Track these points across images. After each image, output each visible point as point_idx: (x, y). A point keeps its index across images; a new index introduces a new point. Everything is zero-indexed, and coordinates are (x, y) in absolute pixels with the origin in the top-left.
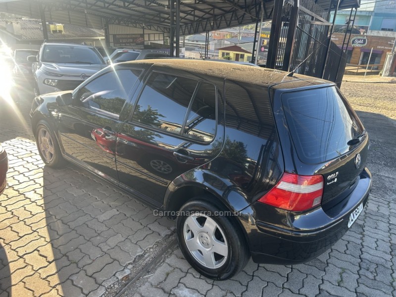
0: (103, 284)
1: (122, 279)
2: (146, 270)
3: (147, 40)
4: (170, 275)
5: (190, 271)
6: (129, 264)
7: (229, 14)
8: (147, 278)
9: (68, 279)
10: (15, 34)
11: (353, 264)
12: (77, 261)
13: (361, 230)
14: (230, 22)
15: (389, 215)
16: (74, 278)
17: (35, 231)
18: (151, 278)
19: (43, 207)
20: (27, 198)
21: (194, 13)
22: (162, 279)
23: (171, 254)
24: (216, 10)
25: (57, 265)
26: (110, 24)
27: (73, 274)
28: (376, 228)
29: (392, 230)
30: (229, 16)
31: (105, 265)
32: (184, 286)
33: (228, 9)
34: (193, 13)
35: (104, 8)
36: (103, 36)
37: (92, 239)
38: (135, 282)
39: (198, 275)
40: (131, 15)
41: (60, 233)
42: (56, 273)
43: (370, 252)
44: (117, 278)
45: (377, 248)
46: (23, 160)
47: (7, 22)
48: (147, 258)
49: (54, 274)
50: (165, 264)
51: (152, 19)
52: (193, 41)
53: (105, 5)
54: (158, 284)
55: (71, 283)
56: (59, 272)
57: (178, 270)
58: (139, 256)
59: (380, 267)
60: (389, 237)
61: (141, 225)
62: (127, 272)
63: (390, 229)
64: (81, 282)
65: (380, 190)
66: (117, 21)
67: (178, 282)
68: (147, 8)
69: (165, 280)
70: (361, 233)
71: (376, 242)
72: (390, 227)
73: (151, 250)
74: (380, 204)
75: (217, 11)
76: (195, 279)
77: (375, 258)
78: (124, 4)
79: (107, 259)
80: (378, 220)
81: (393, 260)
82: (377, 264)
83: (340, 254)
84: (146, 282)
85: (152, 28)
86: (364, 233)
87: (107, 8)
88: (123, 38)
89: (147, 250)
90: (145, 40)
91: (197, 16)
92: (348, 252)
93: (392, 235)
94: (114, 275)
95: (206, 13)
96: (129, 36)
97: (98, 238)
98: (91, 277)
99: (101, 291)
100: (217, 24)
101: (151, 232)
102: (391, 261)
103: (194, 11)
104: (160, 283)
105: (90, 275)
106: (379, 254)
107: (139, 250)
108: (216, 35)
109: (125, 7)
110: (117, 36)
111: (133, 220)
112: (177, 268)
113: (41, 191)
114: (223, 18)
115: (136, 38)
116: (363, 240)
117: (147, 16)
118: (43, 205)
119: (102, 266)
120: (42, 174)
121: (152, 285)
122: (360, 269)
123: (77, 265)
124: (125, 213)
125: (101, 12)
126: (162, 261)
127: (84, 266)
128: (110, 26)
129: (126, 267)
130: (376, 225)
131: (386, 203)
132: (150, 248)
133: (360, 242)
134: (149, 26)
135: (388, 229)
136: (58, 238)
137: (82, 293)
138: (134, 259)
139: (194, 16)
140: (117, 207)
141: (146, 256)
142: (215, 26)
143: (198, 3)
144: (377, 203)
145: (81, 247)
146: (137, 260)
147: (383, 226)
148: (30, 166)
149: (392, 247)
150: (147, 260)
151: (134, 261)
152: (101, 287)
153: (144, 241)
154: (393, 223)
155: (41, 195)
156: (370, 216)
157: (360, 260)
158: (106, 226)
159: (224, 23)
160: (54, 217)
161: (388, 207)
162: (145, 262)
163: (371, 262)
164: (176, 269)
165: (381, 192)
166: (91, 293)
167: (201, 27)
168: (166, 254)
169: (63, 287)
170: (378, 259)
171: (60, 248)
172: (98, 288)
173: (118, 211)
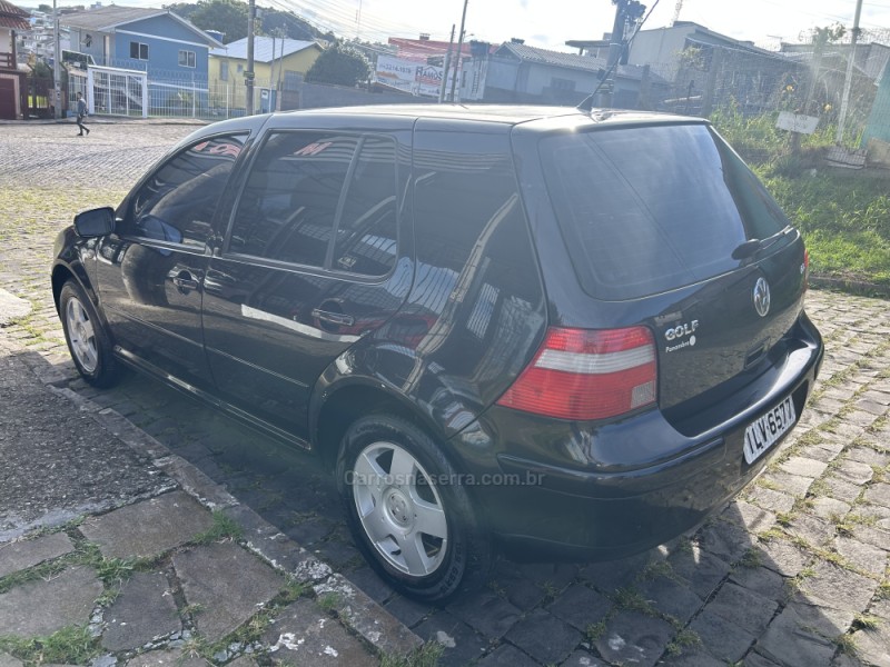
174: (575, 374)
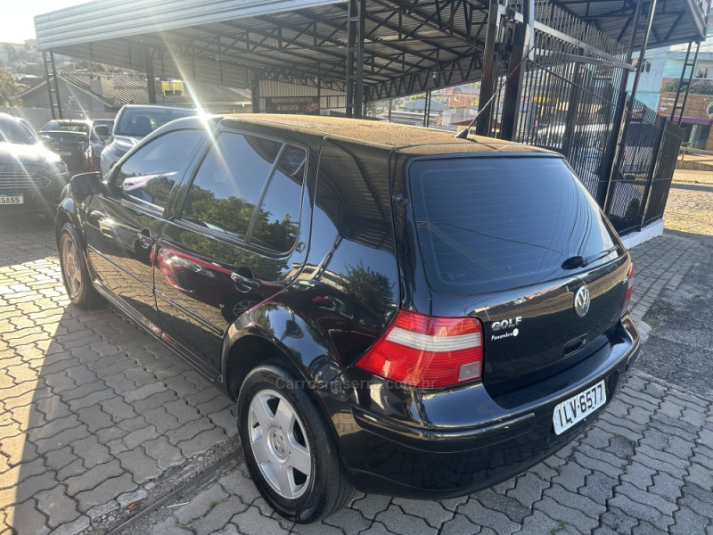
0: (88, 513)
1: (127, 508)
2: (177, 494)
3: (325, 106)
4: (217, 507)
5: (256, 503)
6: (151, 480)
7: (467, 59)
8: (174, 509)
9: (32, 498)
10: (104, 96)
11: (586, 515)
12: (58, 468)
13: (629, 451)
14: (468, 73)
15: (701, 428)
16: (42, 497)
17: (7, 411)
18: (182, 510)
19: (38, 371)
20: (18, 355)
21: (404, 57)
22: (199, 513)
23: (234, 468)
24: (441, 51)
25: (21, 472)
26: (262, 79)
27: (44, 490)
28: (663, 451)
29: (698, 455)
30: (466, 62)
31: (105, 478)
32: (235, 528)
33: (462, 50)
34: (401, 58)
35: (248, 51)
36: (248, 100)
37: (101, 432)
38: (148, 514)
39: (268, 511)
40: (297, 63)
41: (49, 417)
42: (15, 485)
43: (631, 495)
44: (119, 505)
45: (652, 489)
46: (38, 292)
47: (92, 77)
48: (187, 472)
49: (10, 487)
50: (216, 486)
51: (331, 70)
52: (413, 111)
53: (248, 47)
54: (190, 522)
55: (33, 506)
56: (21, 485)
57: (236, 499)
58: (174, 468)
59: (644, 525)
60: (687, 470)
61: (199, 412)
62: (142, 494)
63: (694, 455)
64: (52, 505)
65: (701, 378)
66: (273, 75)
67: (226, 520)
68: (318, 50)
69: (205, 515)
70: (627, 458)
71: (652, 476)
72: (696, 450)
73: (200, 459)
74: (689, 405)
75: (444, 55)
76: (260, 517)
77: (637, 507)
78: (280, 45)
79: (114, 468)
80: (672, 435)
81: (678, 514)
82: (639, 520)
83: (565, 493)
84: (169, 516)
85: (334, 86)
86: (634, 458)
87: (252, 52)
88: (281, 104)
89: (192, 458)
90: (321, 106)
91: (408, 64)
92: (584, 491)
93: (694, 465)
94: (115, 499)
95: (425, 57)
96: (292, 100)
97: (112, 430)
98: (72, 497)
99: (82, 525)
100: (445, 78)
101: (212, 426)
102: (673, 517)
103: (403, 54)
104: (194, 519)
105: (70, 494)
106: (650, 499)
107: (178, 456)
108: (455, 99)
109: (281, 49)
110: (273, 100)
111: (187, 403)
112: (236, 495)
113: (45, 345)
114: (456, 67)
115: (306, 103)
116: (625, 469)
117: (323, 65)
118: (39, 369)
119: (100, 480)
120: (59, 318)
121: (177, 522)
122: (600, 526)
123: (57, 475)
124: (177, 391)
125: (242, 58)
126: (212, 480)
127: (67, 478)
128: (262, 84)
129: (142, 486)
130: (665, 445)
131: (704, 403)
132: (199, 456)
133: (617, 475)
134: (329, 82)
135: (690, 453)
136: (42, 426)
137: (47, 524)
138: (161, 473)
139: (403, 62)
140: (166, 379)
141: (186, 469)
142: (442, 80)
143: (405, 39)
144: (684, 403)
145: (75, 444)
146: (166, 474)
147: (681, 447)
148: (46, 303)
149: (685, 490)
150: (185, 476)
151: (161, 477)
152: (83, 516)
153: (192, 441)
154: (705, 443)
155: (44, 351)
156: (659, 426)
157: (605, 508)
158: (134, 411)
159: (457, 75)
160: (49, 389)
161: (705, 412)
162: (181, 479)
163: (627, 515)
164: (233, 498)
165: (699, 383)
166: (62, 526)
167: (417, 83)
168: (225, 468)
169: (16, 511)
170: (644, 508)
171: (38, 443)
172: (77, 519)
173: (166, 386)
174: (420, 351)
